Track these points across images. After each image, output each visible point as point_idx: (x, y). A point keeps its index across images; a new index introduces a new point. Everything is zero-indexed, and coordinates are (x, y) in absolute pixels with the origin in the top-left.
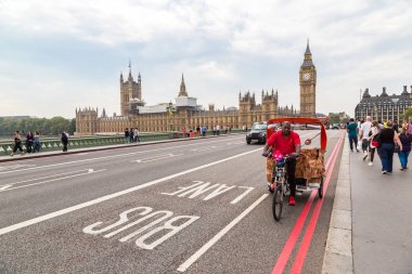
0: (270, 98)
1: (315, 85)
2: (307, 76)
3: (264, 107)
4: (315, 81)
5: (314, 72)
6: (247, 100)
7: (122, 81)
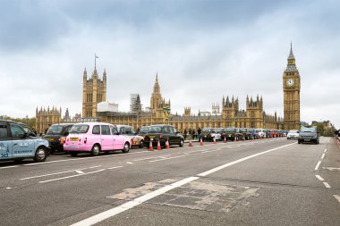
0: (255, 104)
1: (299, 92)
2: (291, 83)
3: (248, 114)
4: (299, 87)
5: (298, 77)
6: (230, 105)
7: (85, 77)
